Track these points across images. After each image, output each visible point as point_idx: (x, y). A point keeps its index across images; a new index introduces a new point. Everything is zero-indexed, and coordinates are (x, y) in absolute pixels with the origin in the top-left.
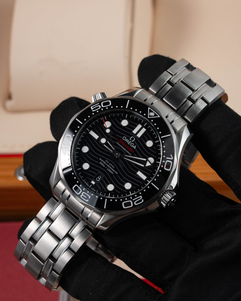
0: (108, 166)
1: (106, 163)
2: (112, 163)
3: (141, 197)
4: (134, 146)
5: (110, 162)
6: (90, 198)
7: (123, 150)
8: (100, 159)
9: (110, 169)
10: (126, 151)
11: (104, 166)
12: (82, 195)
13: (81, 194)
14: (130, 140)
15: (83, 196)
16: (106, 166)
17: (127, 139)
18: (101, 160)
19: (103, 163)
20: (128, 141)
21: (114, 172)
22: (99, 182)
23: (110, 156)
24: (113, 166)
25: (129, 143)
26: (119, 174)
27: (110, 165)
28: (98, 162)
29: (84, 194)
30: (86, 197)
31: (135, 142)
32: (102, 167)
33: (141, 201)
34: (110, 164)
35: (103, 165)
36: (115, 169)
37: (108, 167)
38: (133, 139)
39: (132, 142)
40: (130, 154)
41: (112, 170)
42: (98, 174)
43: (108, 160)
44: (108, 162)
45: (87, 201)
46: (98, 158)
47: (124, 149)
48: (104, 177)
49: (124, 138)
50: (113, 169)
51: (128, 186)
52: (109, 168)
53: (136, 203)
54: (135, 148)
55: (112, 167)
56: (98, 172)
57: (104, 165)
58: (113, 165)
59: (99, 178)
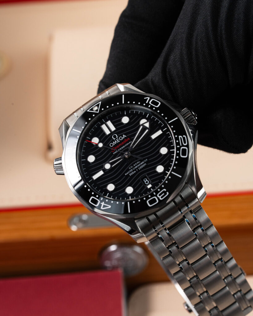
0: (136, 167)
1: (132, 169)
2: (134, 163)
3: (180, 137)
4: (122, 137)
5: (132, 165)
6: (165, 190)
7: (124, 148)
8: (126, 174)
9: (140, 166)
10: (125, 146)
11: (135, 172)
12: (160, 197)
13: (158, 198)
14: (116, 140)
16: (135, 170)
17: (114, 142)
18: (127, 173)
19: (131, 172)
20: (115, 141)
21: (145, 163)
22: (151, 181)
23: (126, 163)
24: (138, 163)
25: (118, 141)
26: (148, 158)
27: (136, 166)
28: (129, 178)
31: (119, 135)
32: (135, 174)
33: (184, 138)
34: (134, 165)
35: (133, 173)
36: (141, 161)
37: (137, 168)
38: (115, 137)
39: (118, 138)
40: (130, 142)
41: (142, 165)
42: (141, 180)
43: (130, 167)
44: (132, 167)
46: (125, 177)
47: (122, 148)
48: (147, 174)
49: (112, 145)
50: (140, 163)
51: (164, 151)
52: (139, 167)
53: (185, 143)
54: (125, 136)
55: (139, 164)
56: (139, 179)
57: (133, 171)
58: (136, 162)
59: (147, 181)
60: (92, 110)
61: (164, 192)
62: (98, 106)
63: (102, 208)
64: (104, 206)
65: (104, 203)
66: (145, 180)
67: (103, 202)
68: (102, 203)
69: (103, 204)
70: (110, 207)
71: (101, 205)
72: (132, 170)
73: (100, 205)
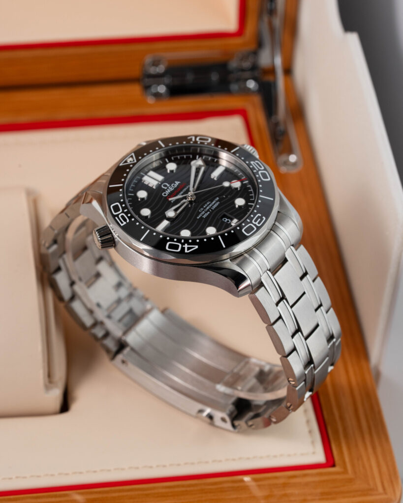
0: (208, 208)
1: (203, 210)
2: (204, 205)
3: (252, 162)
4: (175, 183)
5: (202, 207)
6: (260, 215)
8: (198, 218)
9: (213, 205)
10: (183, 191)
11: (208, 213)
12: (257, 223)
13: (255, 225)
14: (168, 188)
15: (259, 223)
16: (208, 210)
17: (166, 191)
18: (200, 216)
19: (204, 214)
20: (168, 190)
21: (217, 201)
22: (234, 216)
24: (208, 203)
25: (172, 189)
26: (218, 197)
27: (207, 206)
28: (204, 220)
29: (255, 221)
30: (259, 219)
31: (170, 183)
32: (210, 215)
33: (257, 163)
34: (205, 207)
35: (206, 214)
36: (211, 201)
37: (210, 208)
38: (165, 186)
39: (170, 186)
40: (187, 187)
41: (214, 204)
42: (220, 220)
43: (200, 209)
44: (202, 209)
45: (264, 218)
46: (198, 220)
49: (165, 194)
51: (236, 185)
52: (212, 207)
53: (261, 167)
54: (179, 182)
55: (210, 204)
56: (217, 218)
57: (206, 212)
58: (206, 203)
59: (227, 220)
60: (126, 162)
61: (259, 217)
62: (132, 157)
63: (186, 251)
64: (189, 249)
65: (188, 245)
66: (225, 220)
67: (186, 245)
68: (184, 245)
69: (186, 246)
70: (197, 247)
71: (184, 247)
72: (204, 212)
73: (183, 249)
